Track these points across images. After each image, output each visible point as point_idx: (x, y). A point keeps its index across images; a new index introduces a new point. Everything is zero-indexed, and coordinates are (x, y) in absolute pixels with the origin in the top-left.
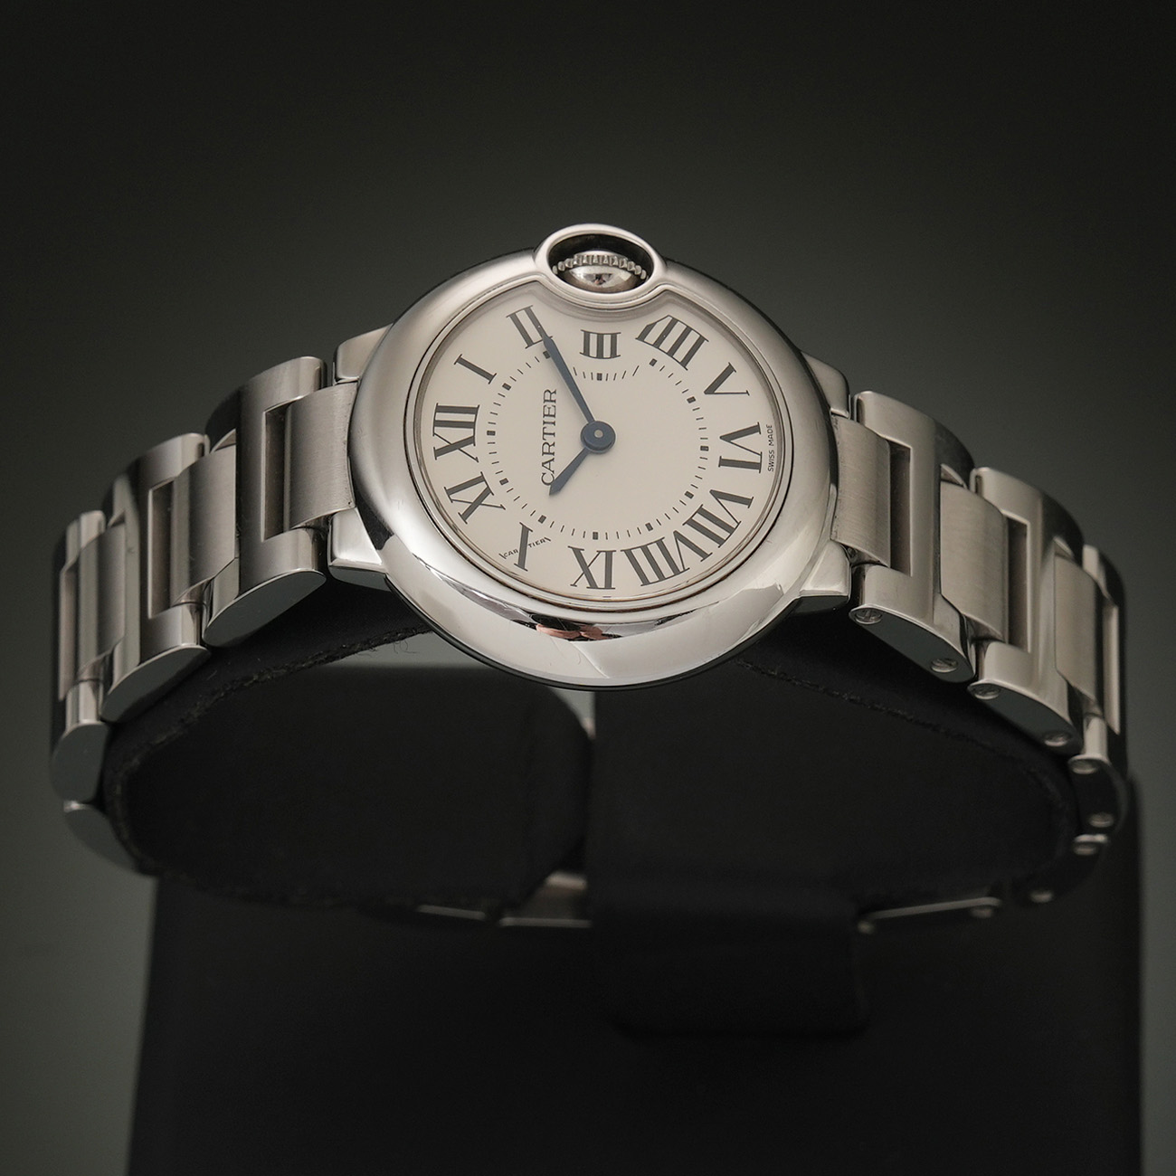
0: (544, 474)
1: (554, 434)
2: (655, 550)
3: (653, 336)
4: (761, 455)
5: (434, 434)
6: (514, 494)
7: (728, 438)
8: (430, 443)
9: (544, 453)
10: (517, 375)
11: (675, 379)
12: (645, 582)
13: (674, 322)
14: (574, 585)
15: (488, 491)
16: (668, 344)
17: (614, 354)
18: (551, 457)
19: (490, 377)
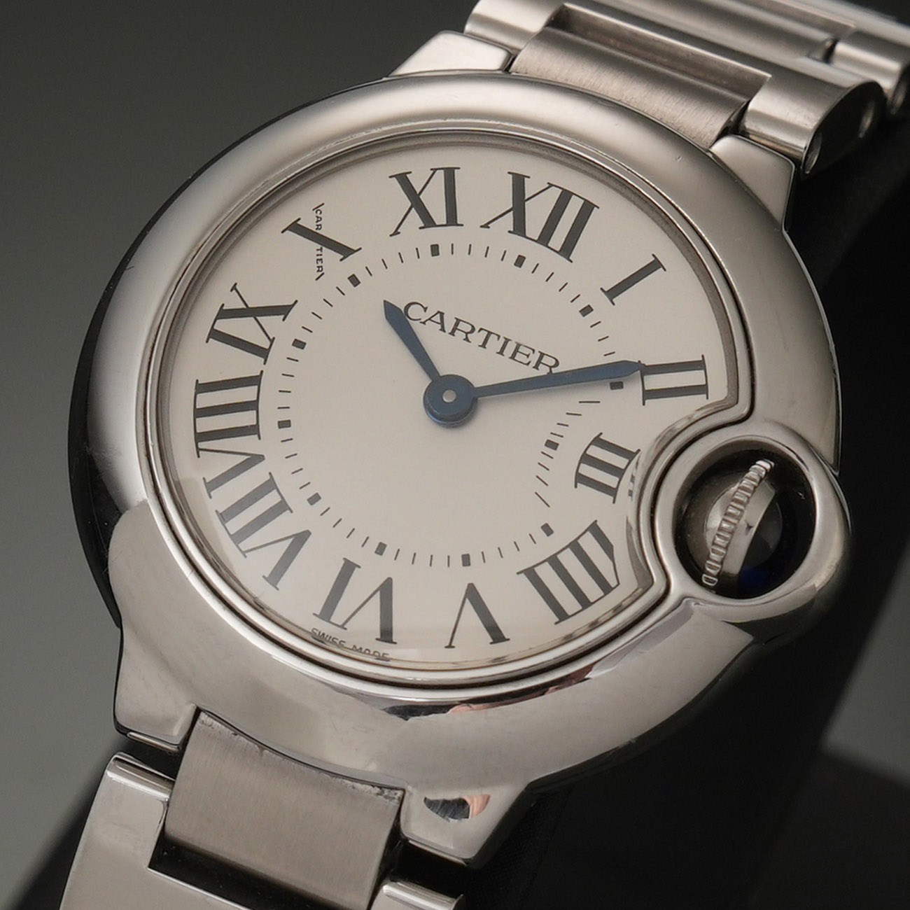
0: (425, 309)
1: (484, 345)
2: (246, 418)
3: (590, 546)
4: (342, 627)
5: (551, 185)
6: (409, 256)
7: (386, 590)
8: (539, 173)
9: (458, 321)
10: (599, 332)
11: (509, 550)
12: (202, 388)
13: (606, 588)
14: (234, 288)
15: (428, 222)
16: (570, 561)
17: (580, 479)
18: (449, 328)
19: (613, 293)
